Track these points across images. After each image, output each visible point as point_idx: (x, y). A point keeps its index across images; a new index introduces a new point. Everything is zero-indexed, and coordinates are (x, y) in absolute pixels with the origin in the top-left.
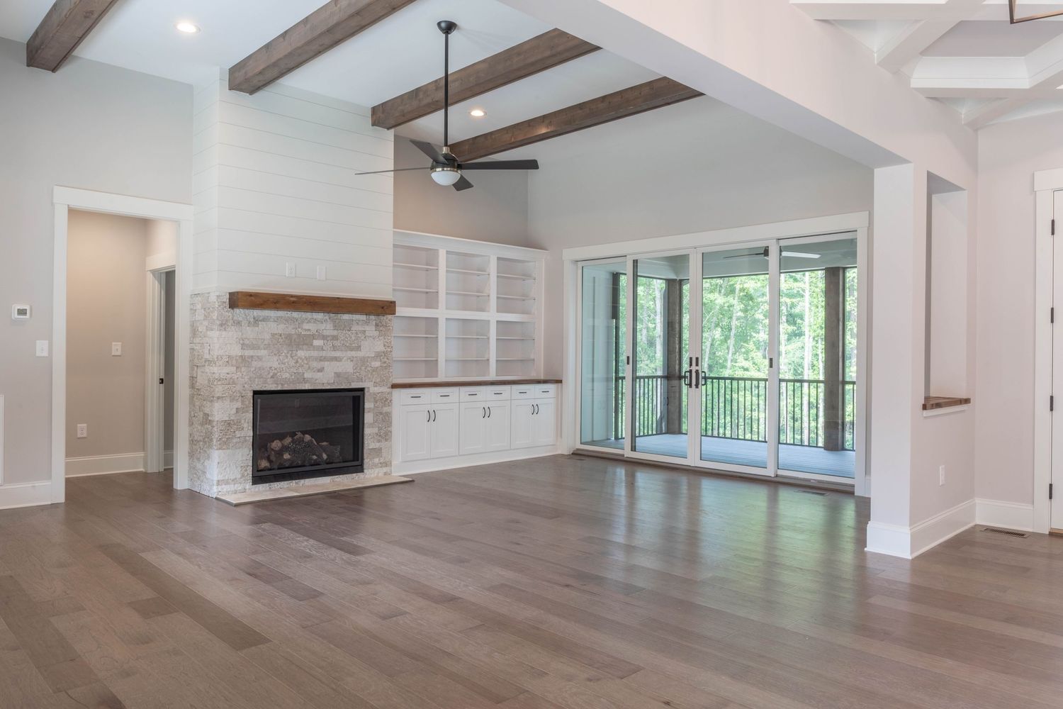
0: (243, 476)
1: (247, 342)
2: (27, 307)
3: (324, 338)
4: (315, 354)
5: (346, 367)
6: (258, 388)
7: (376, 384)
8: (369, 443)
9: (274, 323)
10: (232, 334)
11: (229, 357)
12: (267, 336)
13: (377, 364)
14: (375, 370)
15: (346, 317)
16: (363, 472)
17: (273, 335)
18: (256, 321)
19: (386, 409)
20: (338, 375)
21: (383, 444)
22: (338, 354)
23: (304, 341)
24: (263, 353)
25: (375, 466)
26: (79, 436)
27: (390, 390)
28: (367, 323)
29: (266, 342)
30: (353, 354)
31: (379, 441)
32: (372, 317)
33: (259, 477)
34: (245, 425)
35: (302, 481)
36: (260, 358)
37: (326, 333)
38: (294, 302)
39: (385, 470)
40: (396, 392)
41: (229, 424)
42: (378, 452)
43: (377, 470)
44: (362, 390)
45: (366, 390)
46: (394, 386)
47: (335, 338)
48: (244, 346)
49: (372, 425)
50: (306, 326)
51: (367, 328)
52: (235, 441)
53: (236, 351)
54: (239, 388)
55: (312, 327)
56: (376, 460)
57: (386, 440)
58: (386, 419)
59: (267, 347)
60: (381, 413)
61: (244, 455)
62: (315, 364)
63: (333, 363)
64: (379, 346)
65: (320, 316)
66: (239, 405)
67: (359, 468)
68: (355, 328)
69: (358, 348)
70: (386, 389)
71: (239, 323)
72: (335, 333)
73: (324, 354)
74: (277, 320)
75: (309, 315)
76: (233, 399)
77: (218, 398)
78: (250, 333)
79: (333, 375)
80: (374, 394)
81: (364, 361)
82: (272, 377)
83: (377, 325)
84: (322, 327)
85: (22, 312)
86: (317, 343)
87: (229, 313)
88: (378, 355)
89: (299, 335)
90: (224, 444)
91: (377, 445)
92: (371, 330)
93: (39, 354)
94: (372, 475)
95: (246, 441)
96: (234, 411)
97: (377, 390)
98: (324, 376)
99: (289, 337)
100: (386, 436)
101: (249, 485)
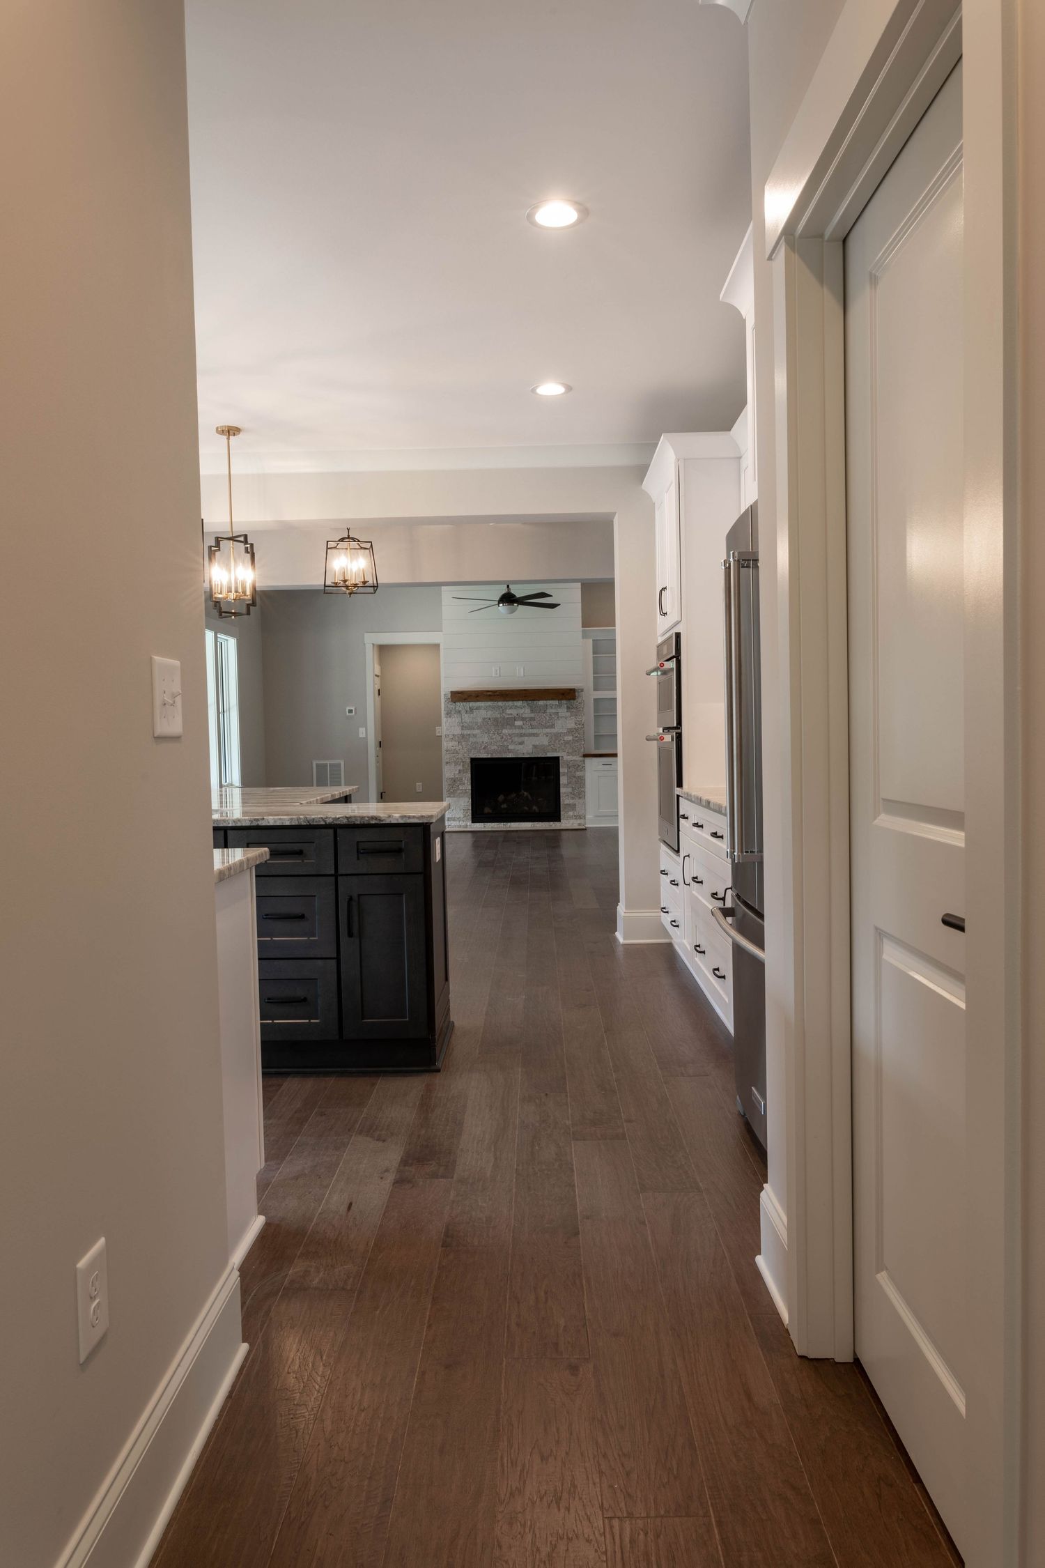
0: (465, 816)
1: (466, 725)
2: (353, 708)
3: (523, 719)
4: (517, 731)
5: (544, 741)
6: (473, 757)
7: (569, 754)
8: (565, 800)
9: (484, 710)
10: (455, 719)
11: (453, 735)
12: (480, 720)
13: (570, 738)
14: (568, 742)
15: (541, 703)
16: (560, 821)
17: (484, 719)
18: (471, 710)
19: (578, 774)
20: (535, 747)
21: (577, 801)
22: (535, 731)
23: (509, 722)
24: (476, 732)
25: (571, 818)
26: (418, 791)
27: (582, 759)
28: (560, 706)
29: (479, 724)
30: (548, 730)
31: (573, 798)
32: (564, 702)
33: (476, 818)
34: (466, 782)
35: (509, 824)
36: (475, 736)
37: (526, 716)
38: (490, 696)
39: (579, 821)
40: (588, 760)
41: (454, 780)
42: (573, 807)
43: (572, 821)
44: (558, 758)
45: (560, 758)
46: (586, 756)
47: (532, 719)
48: (463, 728)
49: (566, 786)
50: (509, 711)
51: (560, 710)
52: (458, 792)
53: (458, 731)
54: (460, 756)
55: (514, 712)
56: (571, 813)
57: (580, 798)
58: (579, 783)
59: (479, 728)
60: (574, 777)
61: (465, 802)
62: (516, 739)
63: (531, 738)
64: (571, 724)
65: (519, 703)
66: (460, 767)
67: (557, 818)
68: (549, 711)
69: (553, 726)
70: (578, 758)
71: (459, 712)
72: (532, 715)
73: (523, 731)
74: (486, 709)
75: (510, 703)
76: (456, 764)
77: (447, 763)
78: (467, 718)
79: (531, 747)
80: (567, 761)
81: (557, 736)
82: (484, 748)
83: (568, 708)
84: (522, 711)
85: (350, 711)
86: (518, 723)
87: (452, 706)
88: (570, 731)
89: (504, 718)
90: (452, 793)
91: (571, 802)
92: (563, 711)
93: (361, 736)
94: (564, 824)
95: (466, 792)
96: (457, 772)
97: (570, 758)
98: (524, 747)
99: (496, 720)
100: (579, 793)
101: (469, 823)
